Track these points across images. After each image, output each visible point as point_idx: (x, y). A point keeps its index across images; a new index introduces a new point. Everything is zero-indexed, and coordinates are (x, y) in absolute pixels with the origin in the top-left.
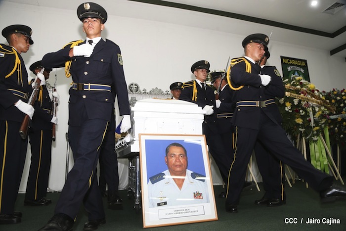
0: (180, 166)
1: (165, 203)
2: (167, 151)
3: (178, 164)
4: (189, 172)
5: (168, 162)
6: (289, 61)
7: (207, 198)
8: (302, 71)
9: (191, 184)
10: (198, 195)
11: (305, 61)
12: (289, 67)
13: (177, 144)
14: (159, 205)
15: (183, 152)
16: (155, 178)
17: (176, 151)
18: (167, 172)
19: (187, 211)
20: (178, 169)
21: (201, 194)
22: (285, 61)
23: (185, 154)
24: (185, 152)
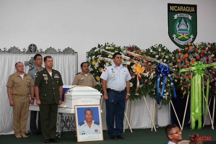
0: (90, 119)
1: (85, 134)
2: (85, 112)
3: (89, 118)
4: (93, 121)
5: (85, 117)
6: (176, 9)
7: (100, 132)
8: (190, 17)
9: (94, 126)
10: (96, 131)
11: (195, 7)
12: (176, 15)
13: (88, 109)
14: (82, 134)
15: (91, 113)
16: (81, 124)
17: (89, 112)
18: (85, 121)
19: (92, 137)
20: (89, 120)
21: (97, 130)
22: (172, 8)
23: (92, 114)
24: (92, 112)
